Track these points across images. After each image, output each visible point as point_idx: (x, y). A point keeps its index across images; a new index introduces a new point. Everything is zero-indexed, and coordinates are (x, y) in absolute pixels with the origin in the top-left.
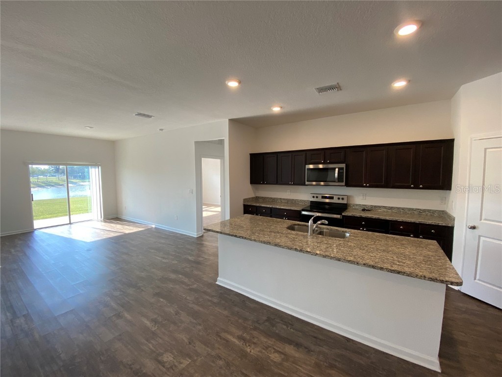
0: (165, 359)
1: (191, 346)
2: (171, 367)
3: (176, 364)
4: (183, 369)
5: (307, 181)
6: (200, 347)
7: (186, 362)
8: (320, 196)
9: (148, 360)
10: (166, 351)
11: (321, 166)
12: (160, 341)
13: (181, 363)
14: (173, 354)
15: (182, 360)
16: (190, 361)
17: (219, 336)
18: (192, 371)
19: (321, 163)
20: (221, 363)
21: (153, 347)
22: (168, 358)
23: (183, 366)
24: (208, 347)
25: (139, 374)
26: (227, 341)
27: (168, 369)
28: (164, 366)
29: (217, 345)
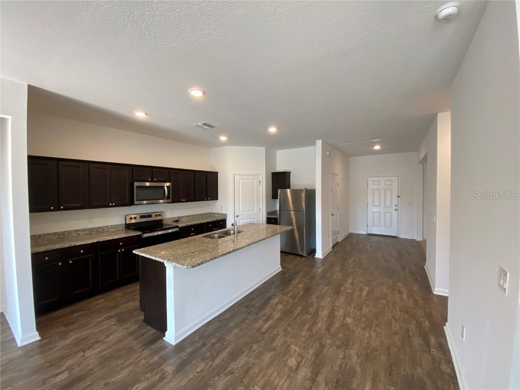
0: (295, 363)
1: (277, 349)
2: (301, 356)
3: (297, 353)
4: (300, 348)
5: (137, 201)
6: (278, 342)
7: (293, 347)
8: (138, 217)
9: (298, 377)
10: (286, 365)
11: (148, 184)
12: (275, 375)
13: (295, 351)
14: (288, 359)
15: (293, 350)
16: (292, 346)
17: (265, 332)
18: (300, 342)
19: (148, 181)
20: (289, 329)
21: (283, 379)
22: (292, 362)
23: (297, 349)
24: (277, 337)
25: (314, 377)
26: (270, 327)
27: (303, 358)
28: (301, 361)
29: (275, 333)
